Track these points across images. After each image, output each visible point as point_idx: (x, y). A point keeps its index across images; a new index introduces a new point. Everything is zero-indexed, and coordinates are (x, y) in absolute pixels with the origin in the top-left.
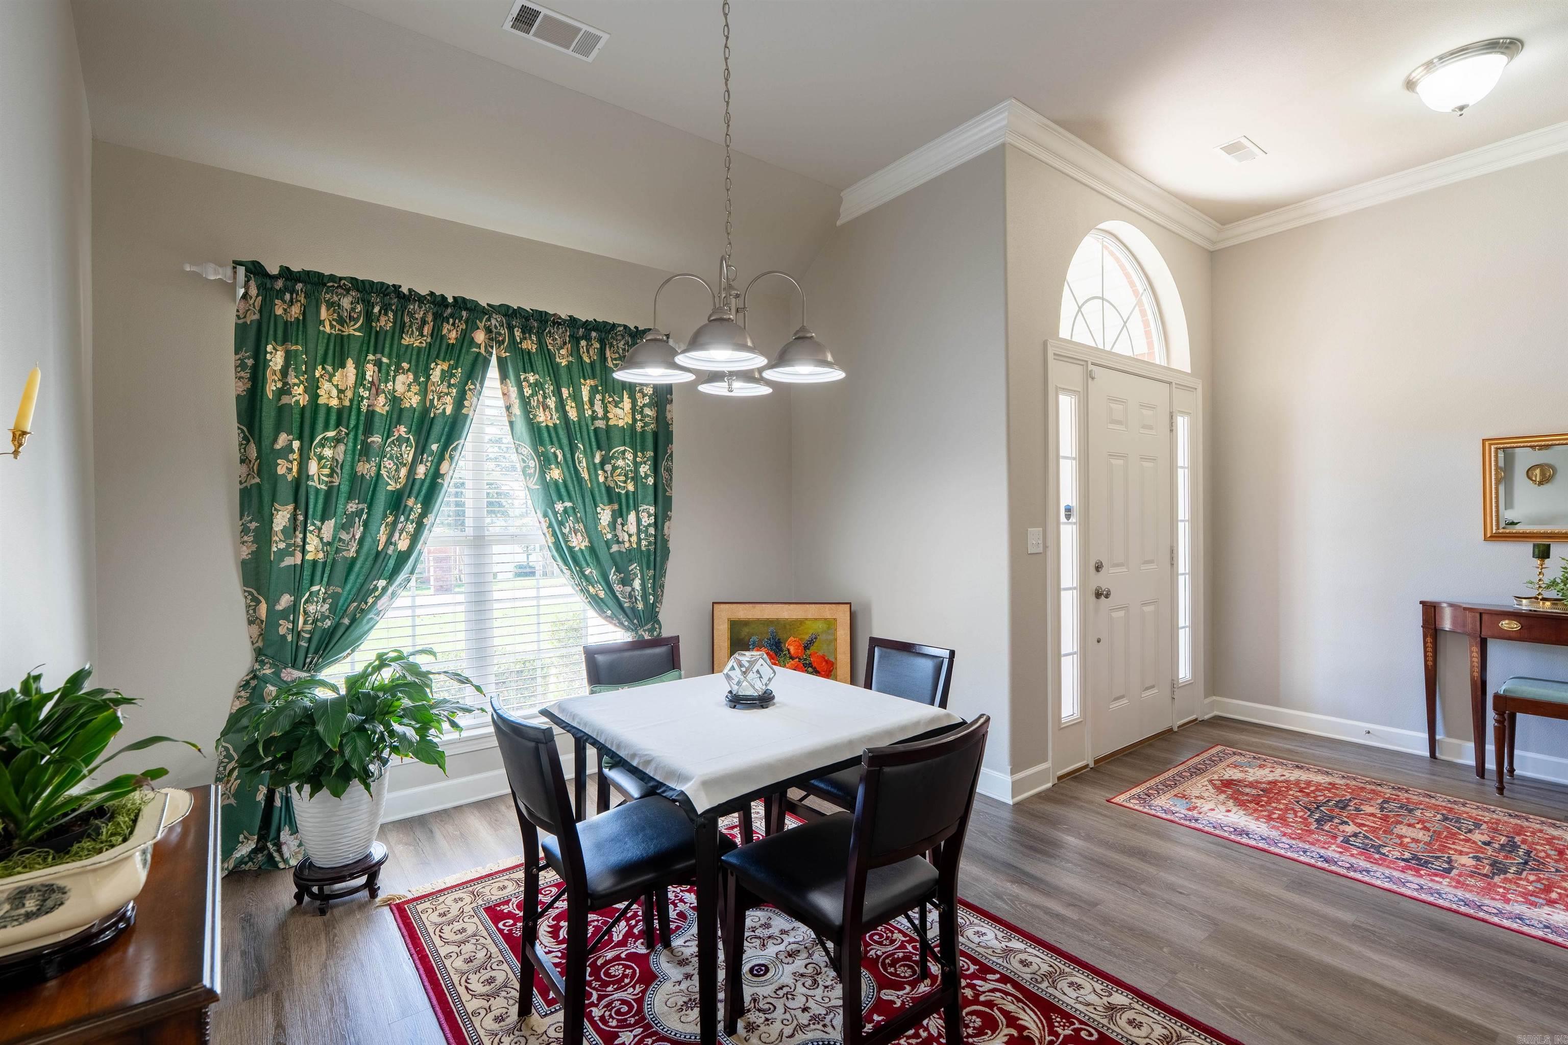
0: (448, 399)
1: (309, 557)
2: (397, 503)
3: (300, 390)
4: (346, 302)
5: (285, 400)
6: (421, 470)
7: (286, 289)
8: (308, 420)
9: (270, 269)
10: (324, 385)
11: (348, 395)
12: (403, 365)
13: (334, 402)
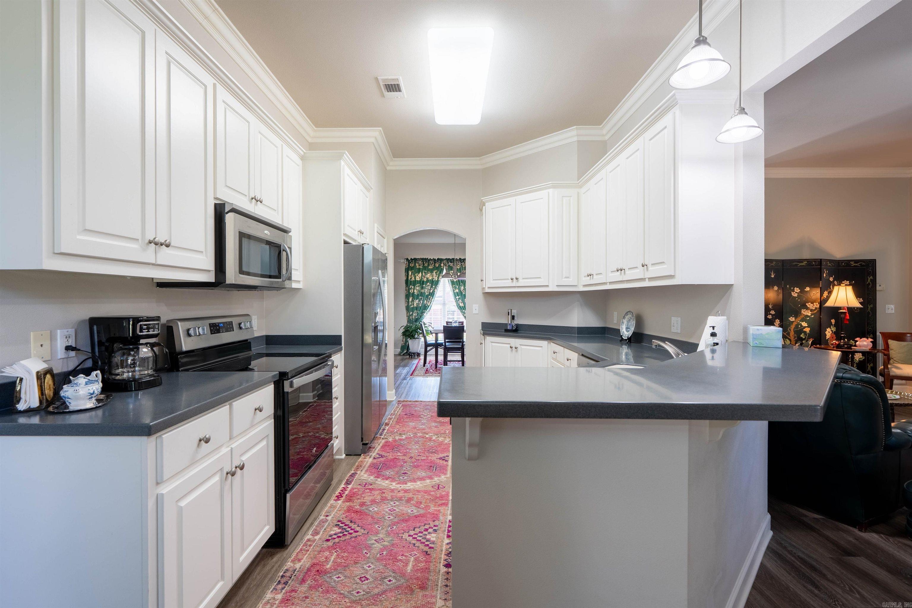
0: (436, 277)
1: (415, 306)
2: (427, 296)
3: (413, 278)
4: (420, 262)
5: (411, 280)
6: (431, 291)
7: (411, 262)
8: (415, 283)
9: (409, 259)
10: (417, 277)
11: (420, 278)
12: (429, 272)
13: (418, 280)
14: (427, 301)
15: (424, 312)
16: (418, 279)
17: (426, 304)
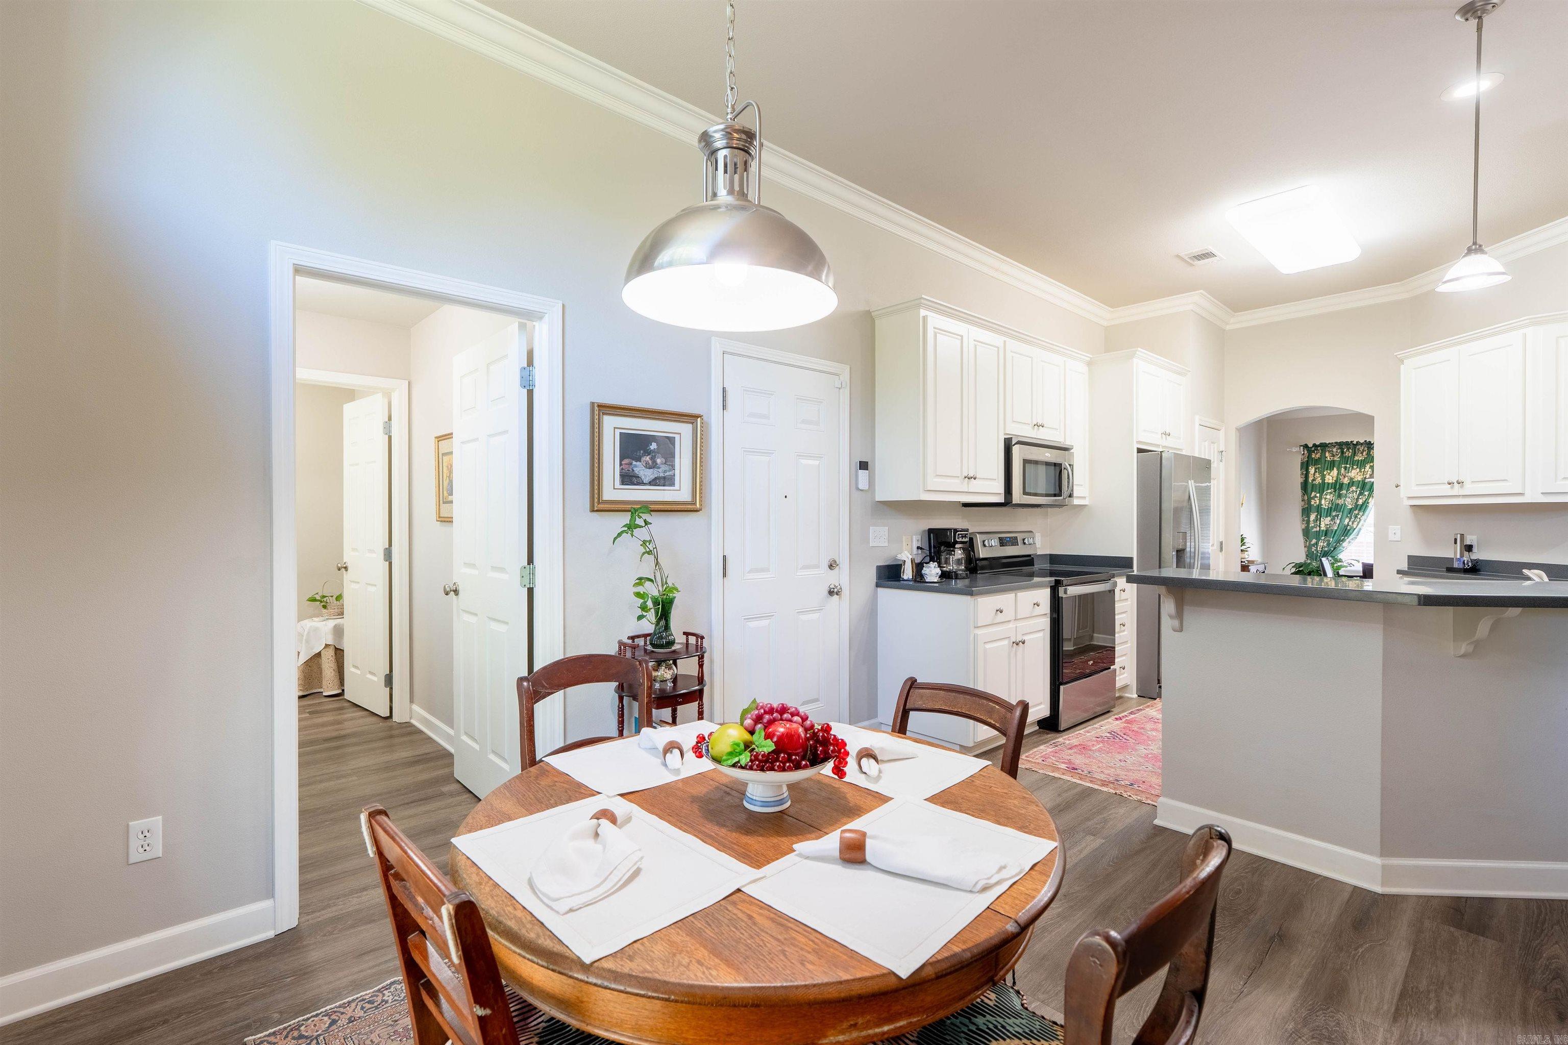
1: (1322, 529)
2: (1351, 511)
3: (1319, 479)
5: (1314, 482)
6: (1360, 502)
7: (1315, 450)
8: (1322, 488)
9: (1310, 445)
10: (1327, 477)
11: (1335, 479)
12: (1355, 467)
13: (1330, 481)
14: (1350, 519)
15: (1343, 540)
16: (1329, 479)
17: (1348, 525)
